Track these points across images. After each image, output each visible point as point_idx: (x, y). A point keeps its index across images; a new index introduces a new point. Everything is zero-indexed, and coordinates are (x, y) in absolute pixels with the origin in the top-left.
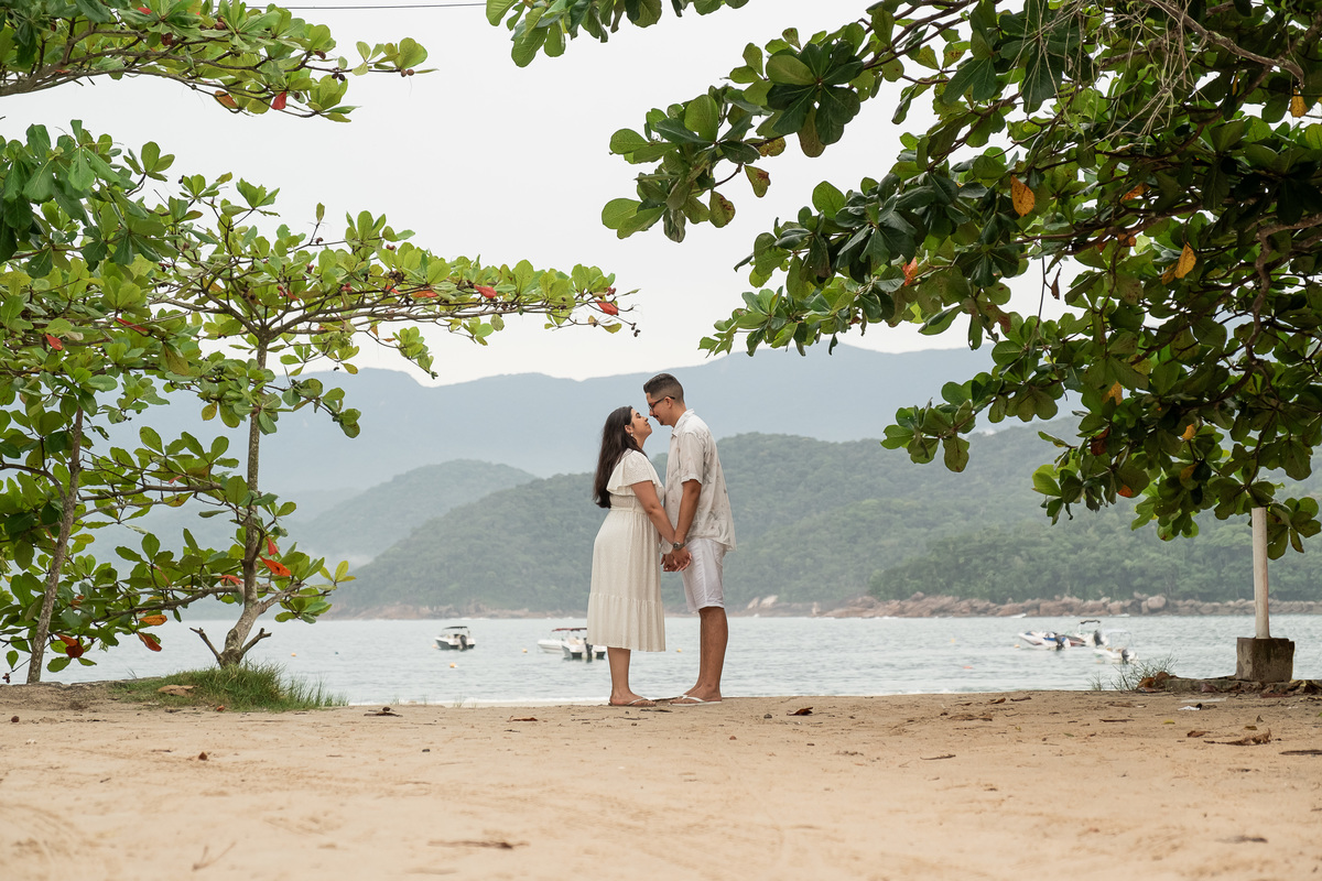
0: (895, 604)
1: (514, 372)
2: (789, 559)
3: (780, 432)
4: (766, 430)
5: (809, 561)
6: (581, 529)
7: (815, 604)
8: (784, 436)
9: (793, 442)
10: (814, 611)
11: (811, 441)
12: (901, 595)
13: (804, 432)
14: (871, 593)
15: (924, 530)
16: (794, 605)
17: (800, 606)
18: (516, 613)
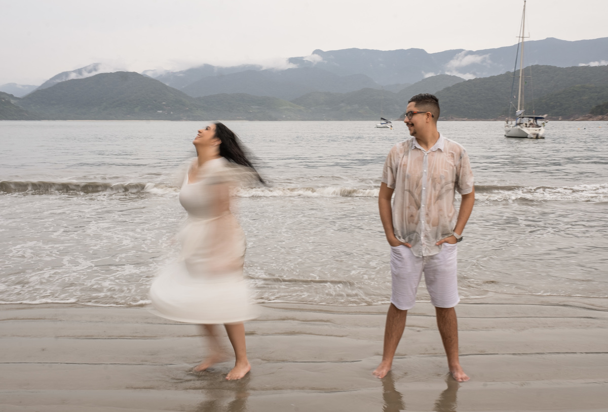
0: (600, 117)
1: (455, 49)
2: (551, 103)
3: (545, 65)
4: (541, 64)
5: (558, 104)
6: (483, 94)
7: (560, 117)
8: (547, 66)
9: (550, 68)
10: (560, 119)
11: (555, 67)
12: (602, 113)
13: (553, 65)
14: (591, 113)
15: (596, 94)
16: (554, 117)
17: (555, 117)
18: (463, 119)
